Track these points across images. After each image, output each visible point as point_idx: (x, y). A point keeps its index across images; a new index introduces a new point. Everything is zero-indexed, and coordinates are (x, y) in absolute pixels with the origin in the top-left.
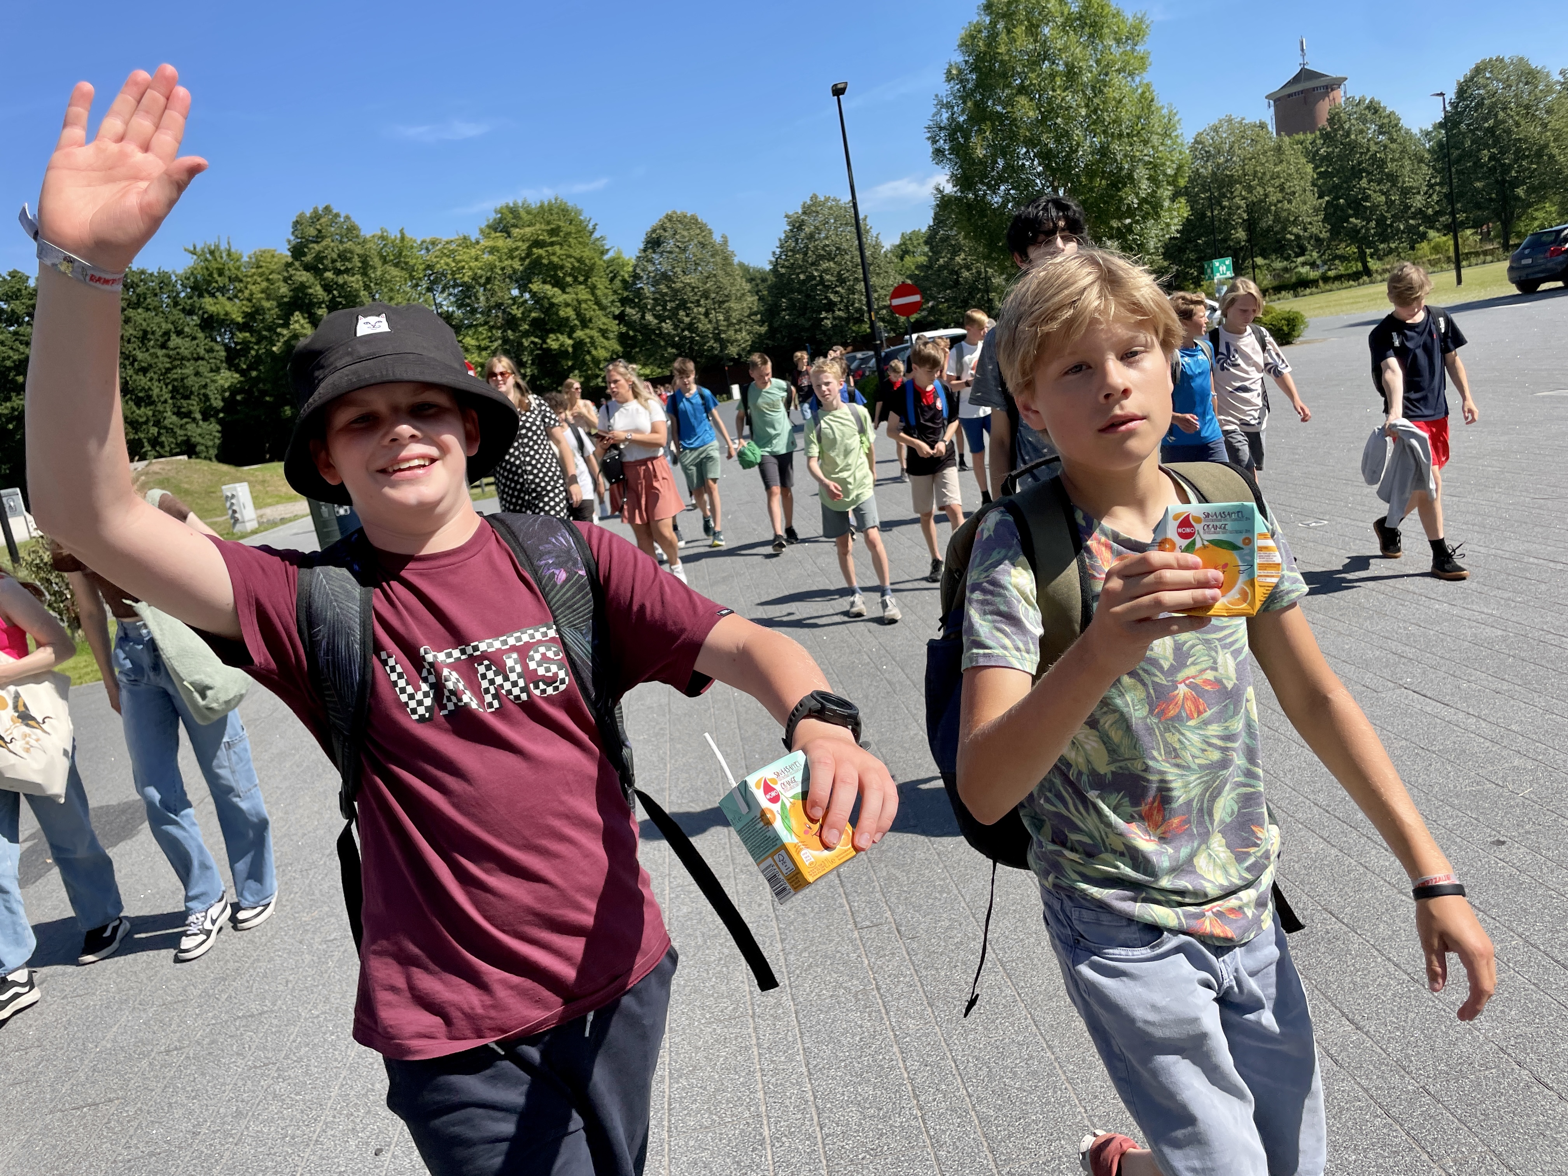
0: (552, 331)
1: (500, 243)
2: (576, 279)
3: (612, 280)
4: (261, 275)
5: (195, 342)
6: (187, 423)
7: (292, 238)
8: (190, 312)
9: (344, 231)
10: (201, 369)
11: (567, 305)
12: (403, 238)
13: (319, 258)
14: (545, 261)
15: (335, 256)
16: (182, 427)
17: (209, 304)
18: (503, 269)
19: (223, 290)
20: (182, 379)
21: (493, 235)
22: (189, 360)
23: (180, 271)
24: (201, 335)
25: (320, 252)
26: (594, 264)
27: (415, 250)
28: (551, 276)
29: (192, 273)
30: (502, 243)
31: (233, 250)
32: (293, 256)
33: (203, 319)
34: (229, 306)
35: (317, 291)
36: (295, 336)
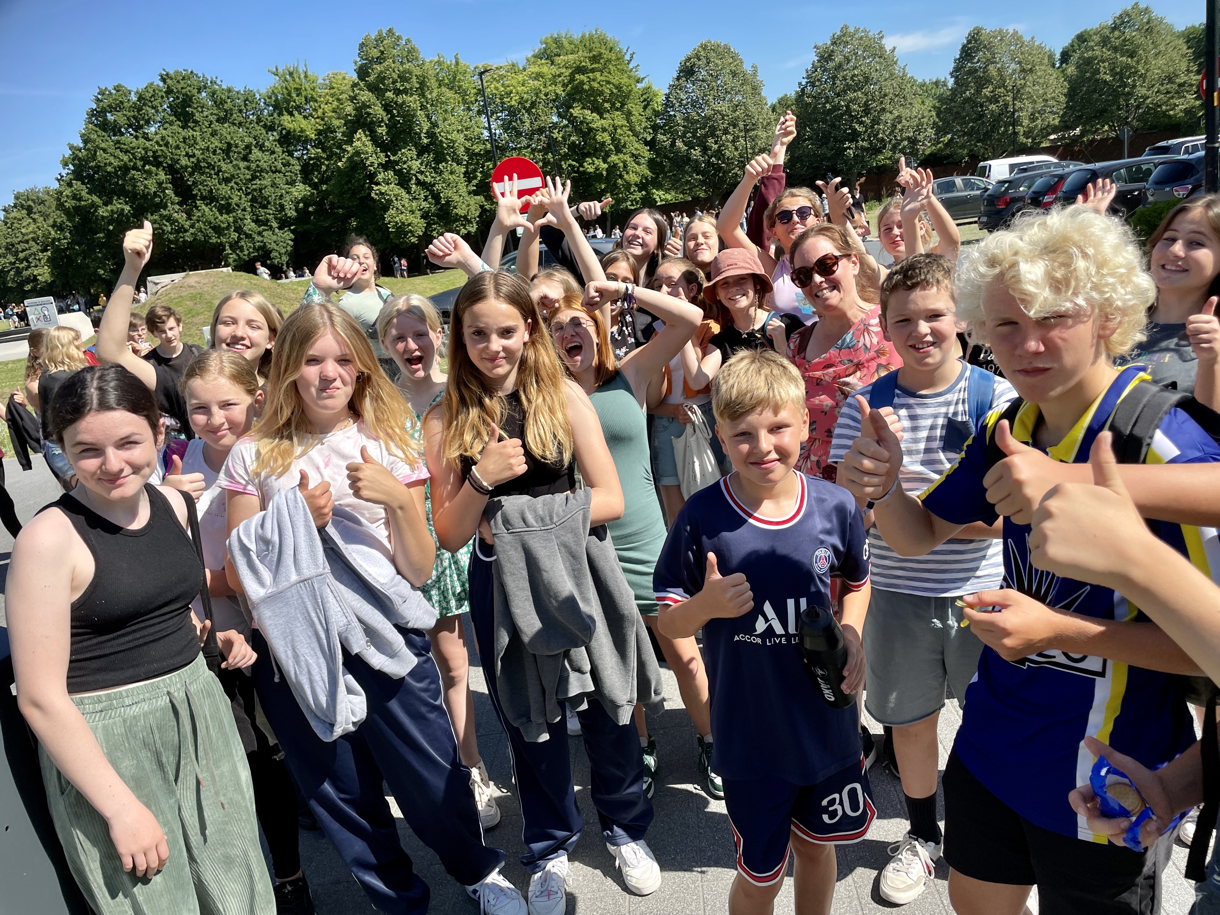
0: (589, 155)
1: (545, 69)
2: (613, 105)
3: (645, 108)
4: (332, 95)
5: (273, 156)
6: (264, 230)
7: (359, 59)
8: (270, 128)
9: (405, 54)
10: (277, 181)
11: (604, 130)
12: (457, 63)
13: (381, 79)
14: (586, 87)
15: (395, 76)
16: (260, 234)
17: (287, 121)
18: (546, 95)
19: (298, 108)
20: (261, 190)
21: (539, 62)
22: (267, 173)
23: (264, 91)
24: (279, 150)
25: (382, 72)
26: (630, 91)
27: (468, 76)
28: (590, 102)
29: (273, 92)
30: (547, 70)
31: (309, 71)
32: (359, 77)
33: (281, 135)
34: (304, 124)
35: (378, 111)
36: (357, 153)
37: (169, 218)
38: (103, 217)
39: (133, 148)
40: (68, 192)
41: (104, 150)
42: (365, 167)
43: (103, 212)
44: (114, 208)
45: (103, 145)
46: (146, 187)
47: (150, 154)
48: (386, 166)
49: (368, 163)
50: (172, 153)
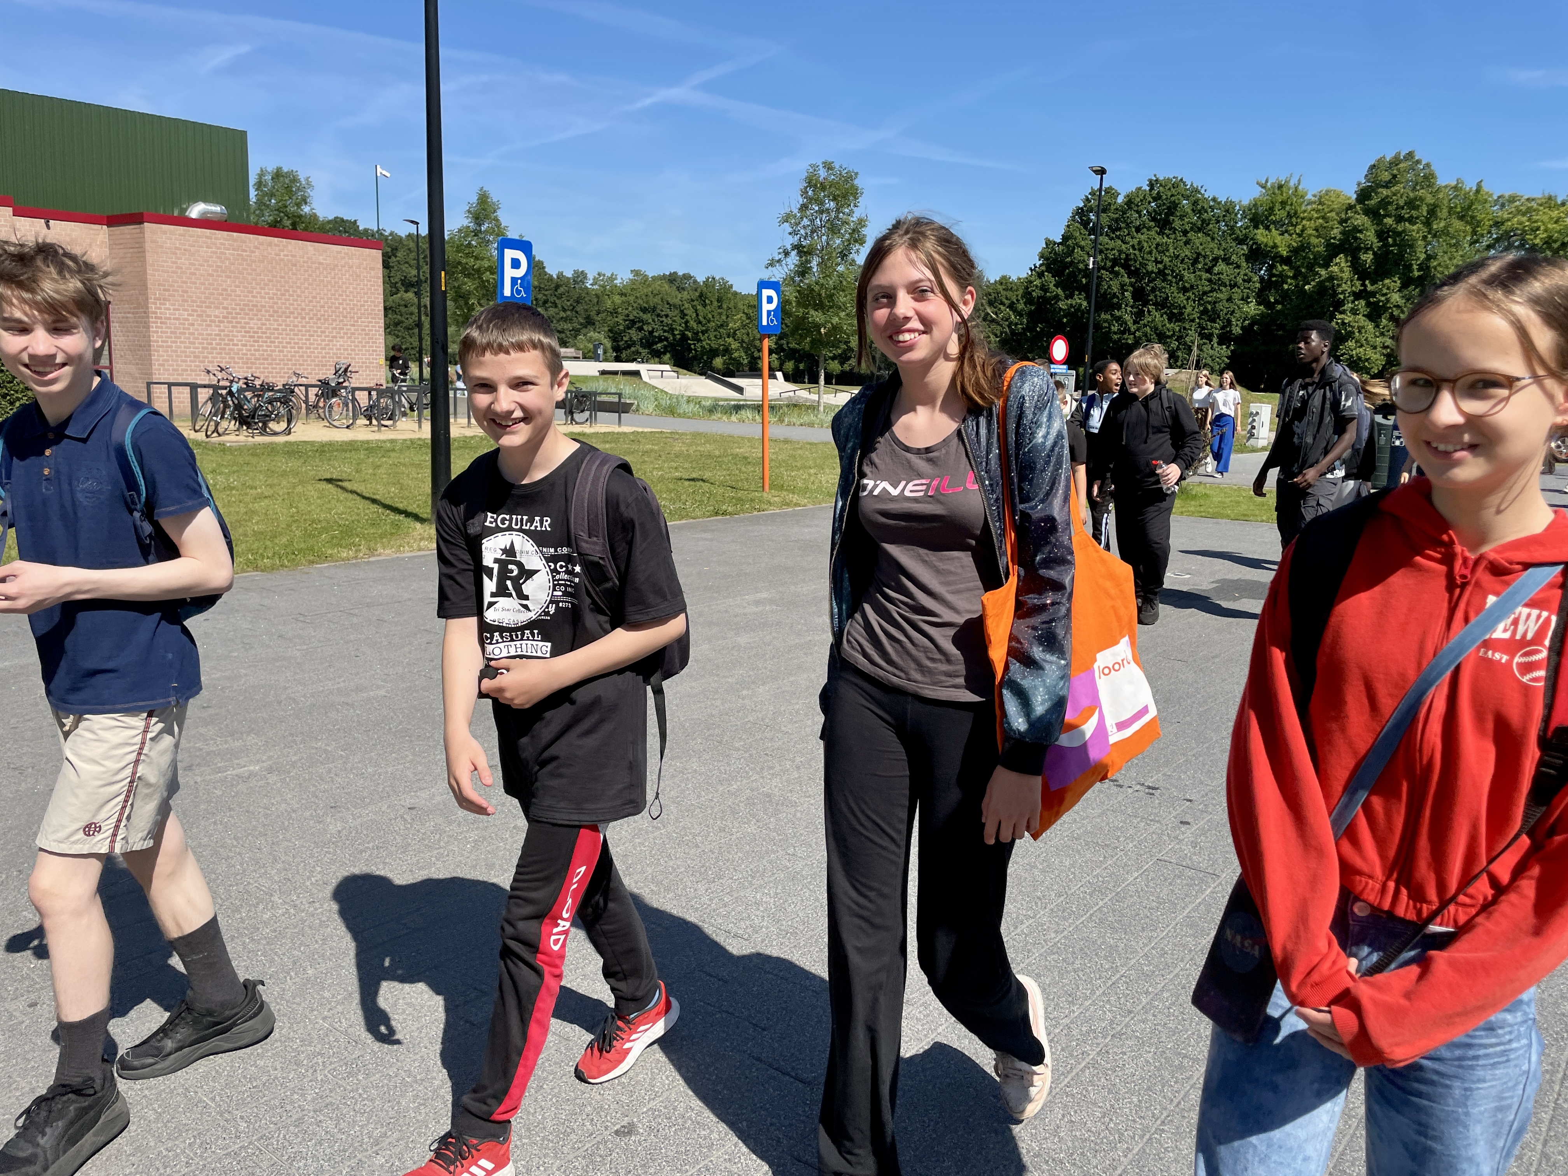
4: (1319, 212)
5: (1237, 271)
6: (1205, 344)
7: (1364, 181)
8: (1240, 241)
9: (1420, 180)
10: (1234, 296)
13: (1385, 203)
15: (1401, 203)
17: (1261, 235)
19: (1277, 223)
20: (1215, 303)
22: (1226, 286)
23: (1246, 202)
24: (1244, 265)
25: (1387, 196)
27: (1487, 205)
29: (1256, 205)
31: (1300, 187)
32: (1357, 199)
33: (1251, 249)
34: (1278, 239)
35: (1370, 236)
36: (1331, 278)
37: (1118, 319)
38: (1060, 309)
39: (1107, 249)
40: (1037, 282)
41: (1082, 248)
42: (1335, 294)
43: (1062, 305)
44: (1074, 303)
45: (1083, 243)
46: (1109, 287)
47: (1123, 256)
48: (1357, 296)
49: (1340, 290)
50: (1143, 258)
